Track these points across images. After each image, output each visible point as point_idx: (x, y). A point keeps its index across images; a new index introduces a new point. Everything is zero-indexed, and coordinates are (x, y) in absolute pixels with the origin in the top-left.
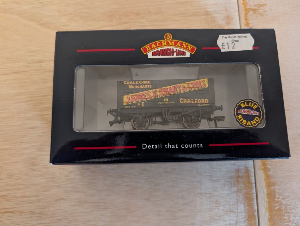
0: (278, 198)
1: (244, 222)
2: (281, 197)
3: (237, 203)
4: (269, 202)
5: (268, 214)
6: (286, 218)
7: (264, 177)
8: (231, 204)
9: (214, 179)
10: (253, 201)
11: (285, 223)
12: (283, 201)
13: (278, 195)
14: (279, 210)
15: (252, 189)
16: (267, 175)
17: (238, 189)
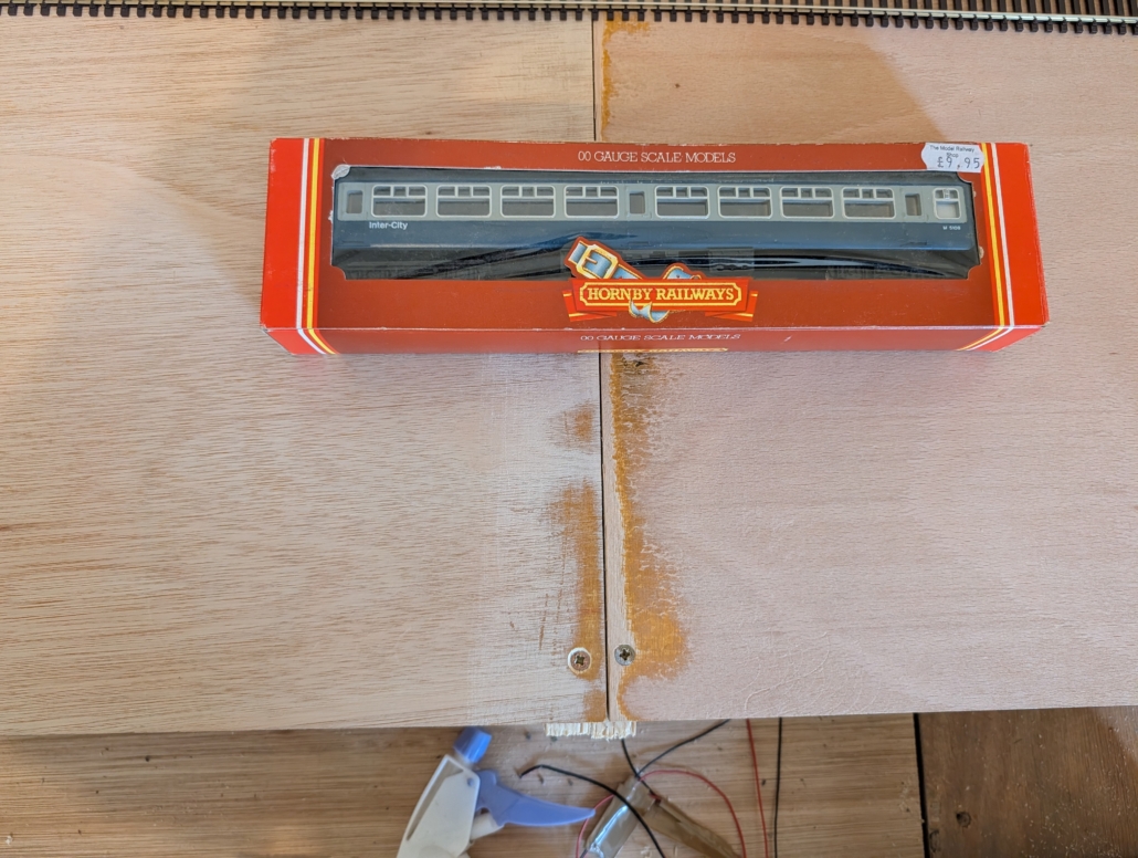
0: (648, 549)
1: (576, 592)
2: (654, 547)
3: (564, 556)
4: (628, 556)
5: (625, 579)
6: (662, 588)
7: (620, 505)
8: (552, 557)
9: (520, 507)
10: (597, 553)
11: (658, 597)
12: (657, 555)
13: (649, 543)
14: (648, 572)
15: (596, 530)
16: (627, 501)
17: (566, 529)
